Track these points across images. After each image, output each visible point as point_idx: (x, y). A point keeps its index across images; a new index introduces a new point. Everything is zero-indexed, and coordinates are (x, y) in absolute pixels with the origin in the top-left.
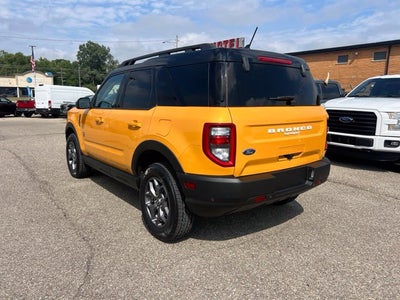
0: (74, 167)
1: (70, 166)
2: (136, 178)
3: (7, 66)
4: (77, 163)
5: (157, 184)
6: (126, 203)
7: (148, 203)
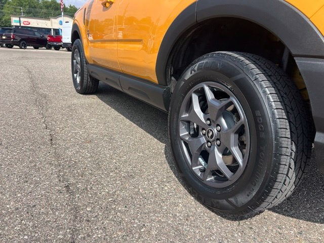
0: (78, 80)
1: (75, 80)
2: (162, 90)
3: (44, 10)
4: (82, 75)
5: (210, 95)
6: (141, 130)
7: (184, 133)
